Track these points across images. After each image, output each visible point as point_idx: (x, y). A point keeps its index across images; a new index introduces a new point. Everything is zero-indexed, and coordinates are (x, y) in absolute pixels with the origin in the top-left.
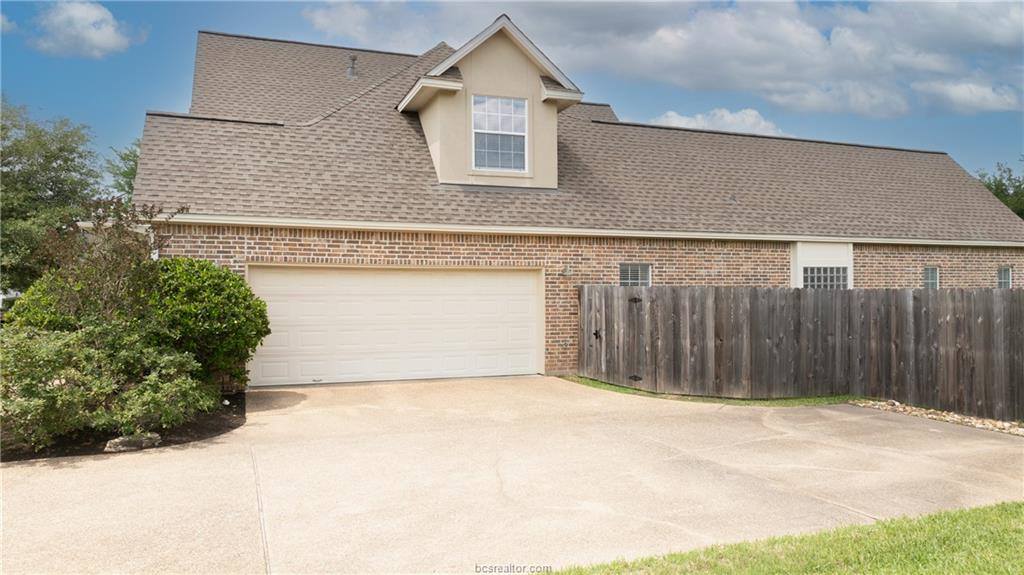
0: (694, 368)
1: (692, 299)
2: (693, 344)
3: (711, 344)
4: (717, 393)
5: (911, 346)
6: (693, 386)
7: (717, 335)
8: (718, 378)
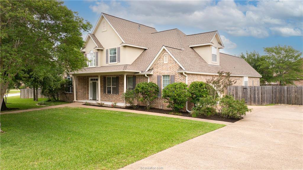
0: (258, 100)
1: (257, 88)
2: (257, 96)
4: (261, 105)
5: (286, 95)
6: (258, 103)
7: (261, 94)
8: (261, 101)
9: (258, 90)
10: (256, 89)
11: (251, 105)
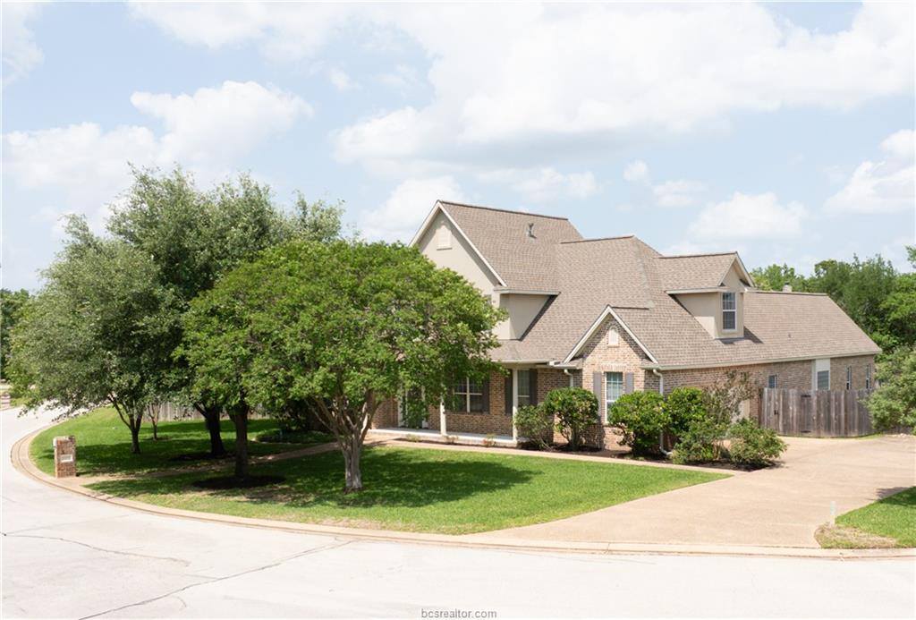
0: (836, 425)
1: (836, 395)
2: (836, 415)
3: (843, 414)
4: (846, 436)
6: (836, 433)
7: (846, 411)
8: (846, 428)
9: (837, 399)
10: (833, 397)
11: (819, 438)
